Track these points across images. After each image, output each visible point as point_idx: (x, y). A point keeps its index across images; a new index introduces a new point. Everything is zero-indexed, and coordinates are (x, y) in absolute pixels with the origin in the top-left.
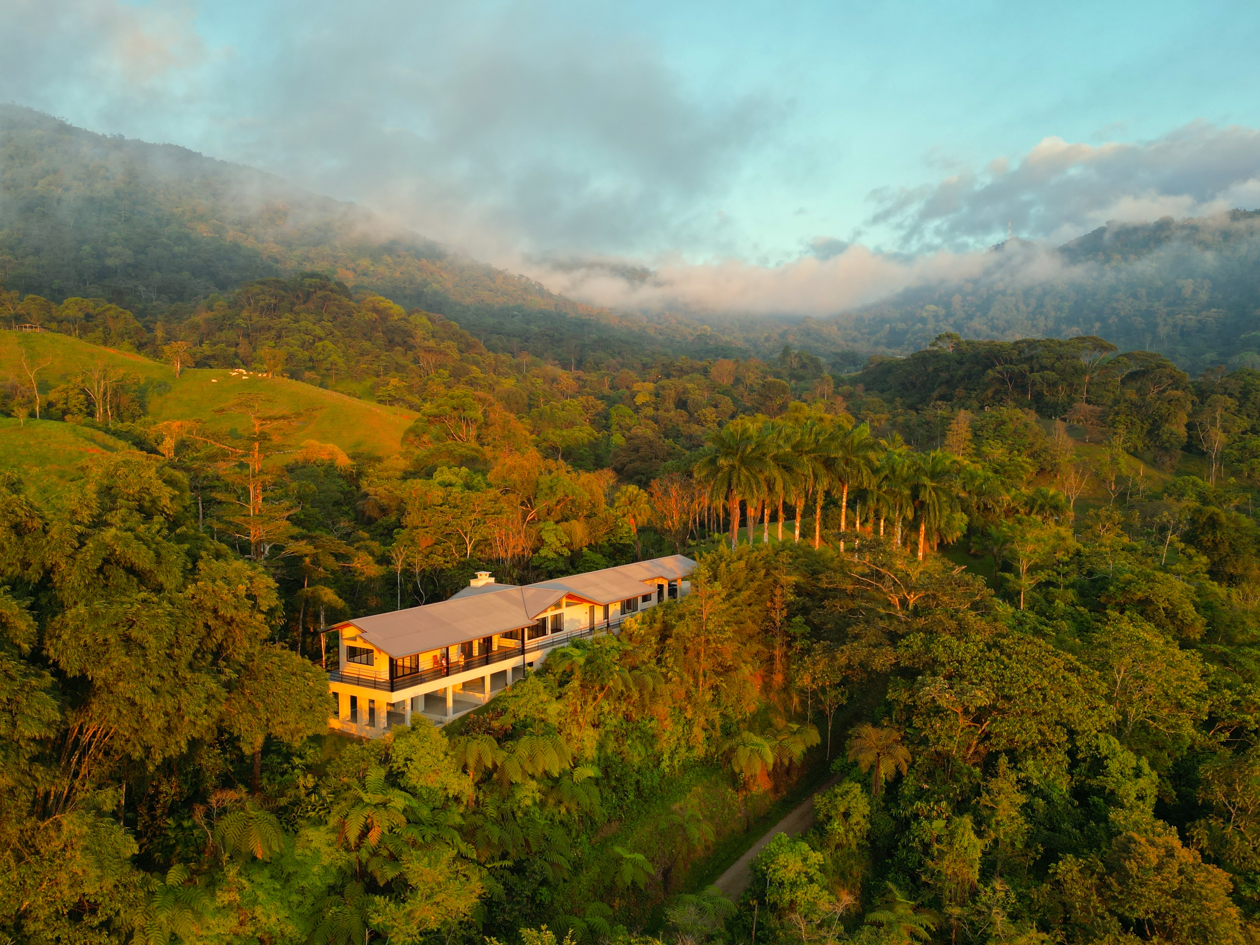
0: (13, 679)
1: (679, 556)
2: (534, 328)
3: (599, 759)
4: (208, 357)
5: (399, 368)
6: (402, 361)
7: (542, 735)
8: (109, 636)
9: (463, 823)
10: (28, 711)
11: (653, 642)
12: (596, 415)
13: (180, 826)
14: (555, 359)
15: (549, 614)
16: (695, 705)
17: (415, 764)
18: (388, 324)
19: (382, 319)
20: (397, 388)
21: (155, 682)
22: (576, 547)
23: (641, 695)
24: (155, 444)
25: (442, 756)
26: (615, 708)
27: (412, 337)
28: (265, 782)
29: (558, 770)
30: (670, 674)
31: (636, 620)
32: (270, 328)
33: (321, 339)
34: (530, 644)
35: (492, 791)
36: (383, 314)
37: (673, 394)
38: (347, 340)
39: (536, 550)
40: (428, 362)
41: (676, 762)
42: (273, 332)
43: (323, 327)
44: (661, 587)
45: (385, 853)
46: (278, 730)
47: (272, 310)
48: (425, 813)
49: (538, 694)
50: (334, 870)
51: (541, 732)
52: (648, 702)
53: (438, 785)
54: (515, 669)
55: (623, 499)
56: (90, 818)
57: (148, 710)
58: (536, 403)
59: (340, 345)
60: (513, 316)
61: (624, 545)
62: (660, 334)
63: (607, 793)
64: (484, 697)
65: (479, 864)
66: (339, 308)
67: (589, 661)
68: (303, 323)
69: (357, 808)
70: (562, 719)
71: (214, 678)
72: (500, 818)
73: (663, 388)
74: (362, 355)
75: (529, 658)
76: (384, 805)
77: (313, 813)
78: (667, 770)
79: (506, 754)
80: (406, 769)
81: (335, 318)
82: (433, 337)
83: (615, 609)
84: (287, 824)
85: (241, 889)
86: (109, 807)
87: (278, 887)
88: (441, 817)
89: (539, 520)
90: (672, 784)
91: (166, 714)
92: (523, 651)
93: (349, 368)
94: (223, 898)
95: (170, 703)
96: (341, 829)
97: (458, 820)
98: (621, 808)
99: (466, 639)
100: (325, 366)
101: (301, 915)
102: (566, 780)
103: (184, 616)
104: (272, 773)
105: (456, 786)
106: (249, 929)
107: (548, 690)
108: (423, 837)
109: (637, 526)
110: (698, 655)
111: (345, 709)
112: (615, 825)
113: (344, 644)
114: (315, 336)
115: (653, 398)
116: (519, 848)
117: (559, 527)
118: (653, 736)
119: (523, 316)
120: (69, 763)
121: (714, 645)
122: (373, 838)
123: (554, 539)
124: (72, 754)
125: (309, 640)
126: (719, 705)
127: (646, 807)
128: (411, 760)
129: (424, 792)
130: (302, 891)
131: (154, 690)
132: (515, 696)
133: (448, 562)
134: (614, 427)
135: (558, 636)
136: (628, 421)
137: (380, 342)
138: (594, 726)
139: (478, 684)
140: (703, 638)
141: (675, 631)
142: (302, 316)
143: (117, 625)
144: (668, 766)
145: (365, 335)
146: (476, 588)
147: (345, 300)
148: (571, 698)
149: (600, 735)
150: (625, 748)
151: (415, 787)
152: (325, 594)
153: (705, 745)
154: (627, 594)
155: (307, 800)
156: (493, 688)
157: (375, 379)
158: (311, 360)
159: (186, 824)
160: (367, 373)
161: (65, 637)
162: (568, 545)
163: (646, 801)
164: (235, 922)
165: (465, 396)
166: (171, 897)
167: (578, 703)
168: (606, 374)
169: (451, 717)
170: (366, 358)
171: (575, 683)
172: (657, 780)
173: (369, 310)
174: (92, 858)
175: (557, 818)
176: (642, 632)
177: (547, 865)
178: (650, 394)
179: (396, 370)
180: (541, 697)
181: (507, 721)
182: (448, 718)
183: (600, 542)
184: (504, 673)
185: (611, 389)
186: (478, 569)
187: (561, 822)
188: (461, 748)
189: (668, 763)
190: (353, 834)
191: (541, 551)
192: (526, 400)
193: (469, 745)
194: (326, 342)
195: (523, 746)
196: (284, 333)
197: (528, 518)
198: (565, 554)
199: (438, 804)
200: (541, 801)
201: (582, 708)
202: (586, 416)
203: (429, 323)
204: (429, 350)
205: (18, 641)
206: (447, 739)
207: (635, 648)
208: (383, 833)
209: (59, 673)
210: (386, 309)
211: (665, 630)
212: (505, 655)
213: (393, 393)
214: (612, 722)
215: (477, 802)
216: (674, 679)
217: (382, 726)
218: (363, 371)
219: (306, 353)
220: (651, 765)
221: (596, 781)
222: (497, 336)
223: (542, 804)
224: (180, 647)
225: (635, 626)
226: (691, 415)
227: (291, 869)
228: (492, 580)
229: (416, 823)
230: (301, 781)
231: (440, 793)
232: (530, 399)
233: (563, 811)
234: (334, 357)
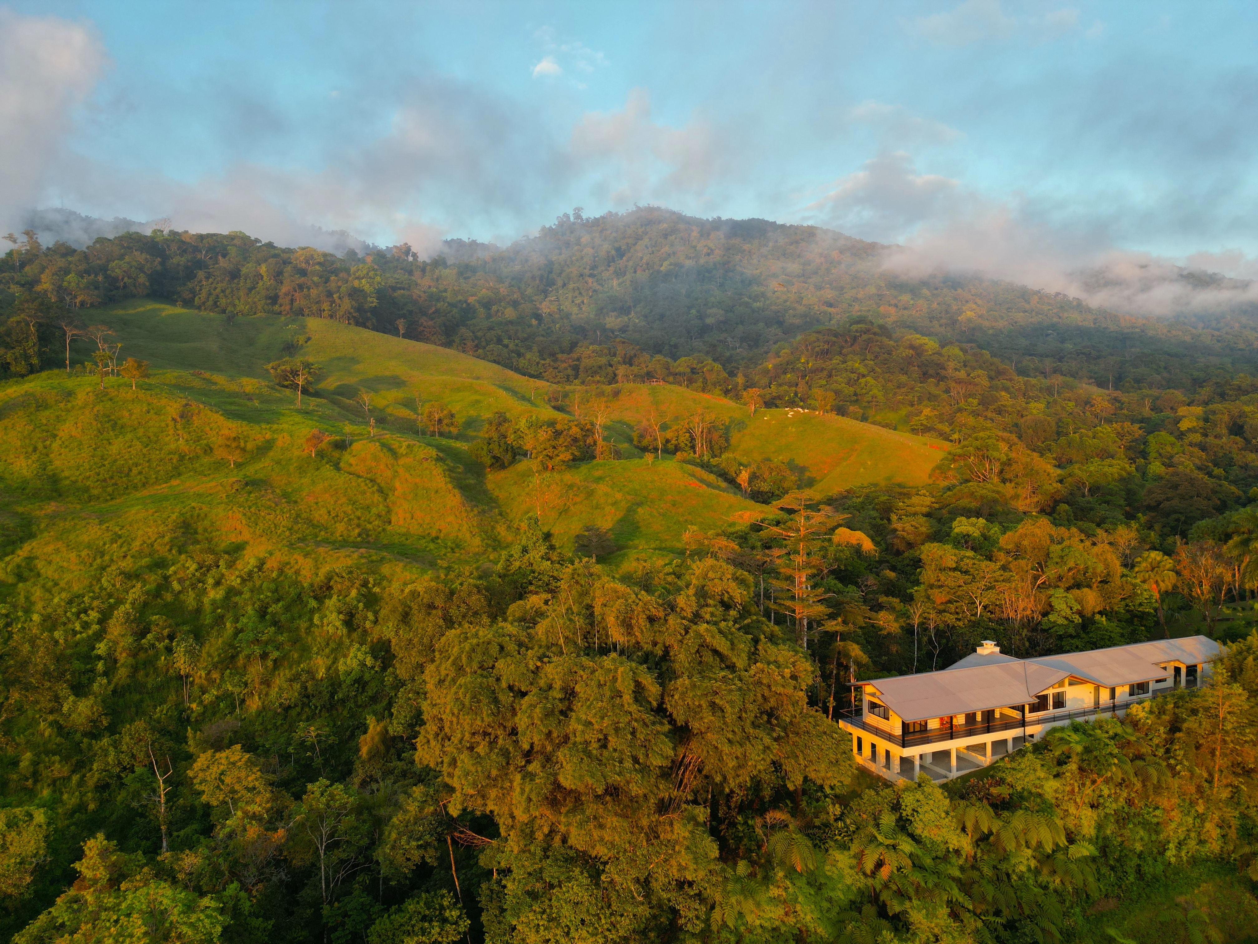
0: (647, 726)
1: (1202, 638)
2: (1069, 346)
3: (1097, 838)
4: (774, 398)
5: (932, 398)
6: (934, 391)
7: (1037, 812)
8: (702, 702)
9: (961, 876)
10: (655, 748)
11: (1162, 731)
12: (1133, 441)
13: (746, 823)
14: (1091, 378)
15: (1051, 692)
16: (1208, 800)
17: (921, 816)
18: (923, 358)
19: (917, 354)
20: (928, 418)
21: (730, 736)
22: (1088, 613)
23: (1144, 786)
24: (734, 475)
25: (943, 815)
26: (1116, 793)
27: (945, 369)
28: (804, 804)
29: (1051, 846)
30: (1178, 768)
31: (1144, 708)
32: (823, 369)
33: (864, 376)
34: (1029, 716)
35: (989, 851)
36: (918, 350)
37: (1226, 418)
38: (887, 375)
39: (1045, 614)
40: (958, 393)
41: (1183, 854)
42: (825, 373)
43: (866, 366)
44: (1177, 670)
45: (894, 888)
46: (812, 775)
47: (825, 354)
48: (928, 861)
49: (1035, 770)
50: (854, 888)
51: (1036, 808)
52: (1151, 793)
53: (940, 839)
54: (1015, 739)
55: (1144, 564)
56: (690, 827)
57: (726, 754)
58: (1065, 431)
59: (880, 380)
60: (1047, 335)
61: (1143, 613)
62: (1218, 341)
63: (1104, 870)
64: (986, 760)
65: (975, 914)
66: (880, 348)
67: (1087, 750)
68: (850, 363)
69: (873, 846)
70: (1060, 796)
71: (768, 734)
72: (995, 878)
73: (1214, 413)
74: (899, 387)
75: (1029, 730)
76: (894, 847)
77: (840, 838)
78: (1173, 860)
79: (1001, 824)
80: (913, 819)
81: (876, 357)
82: (965, 366)
83: (1122, 693)
84: (820, 841)
85: (786, 889)
86: (701, 819)
87: (813, 893)
88: (942, 867)
89: (1050, 586)
90: (1178, 873)
91: (737, 758)
92: (1023, 723)
93: (887, 400)
94: (774, 892)
95: (739, 751)
96: (859, 857)
97: (957, 873)
98: (1120, 887)
99: (970, 711)
100: (866, 400)
101: (829, 919)
102: (1060, 856)
103: (749, 690)
104: (810, 798)
105: (955, 842)
106: (791, 920)
107: (1045, 769)
108: (926, 883)
109: (1159, 591)
110: (1213, 753)
111: (867, 750)
112: (1113, 902)
113: (867, 698)
114: (859, 374)
115: (1201, 424)
116: (1012, 909)
117: (1070, 596)
118: (1158, 824)
119: (1058, 334)
120: (677, 774)
121: (1231, 745)
122: (884, 873)
123: (1064, 606)
124: (679, 768)
125: (842, 673)
126: (1238, 804)
127: (1148, 890)
128: (917, 812)
129: (928, 842)
130: (830, 900)
131: (729, 740)
132: (1014, 769)
133: (959, 620)
134: (1153, 455)
135: (1059, 711)
136: (1169, 449)
137: (915, 375)
138: (1092, 806)
139: (980, 748)
140: (1219, 736)
141: (1185, 726)
142: (849, 357)
143: (707, 694)
144: (1174, 856)
145: (902, 370)
146: (982, 656)
147: (886, 340)
148: (1068, 779)
149: (1099, 816)
150: (1127, 833)
151: (920, 836)
152: (853, 649)
153: (1219, 842)
154: (1137, 678)
155: (835, 824)
156: (994, 753)
157: (910, 408)
158: (855, 394)
159: (750, 822)
160: (903, 403)
161: (676, 697)
162: (1080, 613)
163: (1148, 885)
164: (782, 912)
165: (989, 437)
166: (739, 886)
167: (1076, 784)
168: (1147, 396)
169: (955, 774)
170: (903, 390)
171: (1073, 766)
172: (1160, 868)
173: (906, 348)
174: (691, 856)
175: (1051, 887)
176: (1149, 721)
177: (1037, 930)
178: (1198, 419)
179: (929, 399)
180: (1038, 774)
181: (1003, 791)
182: (952, 774)
183: (1116, 608)
184: (1005, 741)
185: (1152, 410)
186: (986, 639)
187: (1055, 891)
188: (960, 810)
189: (1174, 852)
190: (869, 866)
191: (1050, 616)
192: (1054, 428)
193: (968, 809)
194: (869, 379)
195: (1018, 820)
196: (834, 373)
197: (1039, 582)
198: (1076, 621)
199: (939, 854)
200: (1036, 868)
201: (1080, 789)
202: (1120, 443)
203: (961, 353)
204: (959, 381)
205: (650, 699)
206: (948, 800)
207: (1138, 739)
208: (892, 872)
209: (672, 721)
210: (921, 345)
211: (1176, 721)
212: (1008, 725)
213: (925, 423)
214: (1112, 807)
215: (975, 857)
216: (1183, 773)
217: (896, 772)
218: (899, 402)
219: (851, 389)
220: (1155, 851)
221: (1094, 859)
222: (1028, 358)
223: (1037, 872)
224: (746, 712)
225: (1142, 715)
226: (1247, 441)
227: (823, 881)
228: (998, 649)
229: (920, 868)
230: (831, 809)
231: (942, 845)
232: (1059, 427)
233: (1058, 881)
234: (875, 391)
